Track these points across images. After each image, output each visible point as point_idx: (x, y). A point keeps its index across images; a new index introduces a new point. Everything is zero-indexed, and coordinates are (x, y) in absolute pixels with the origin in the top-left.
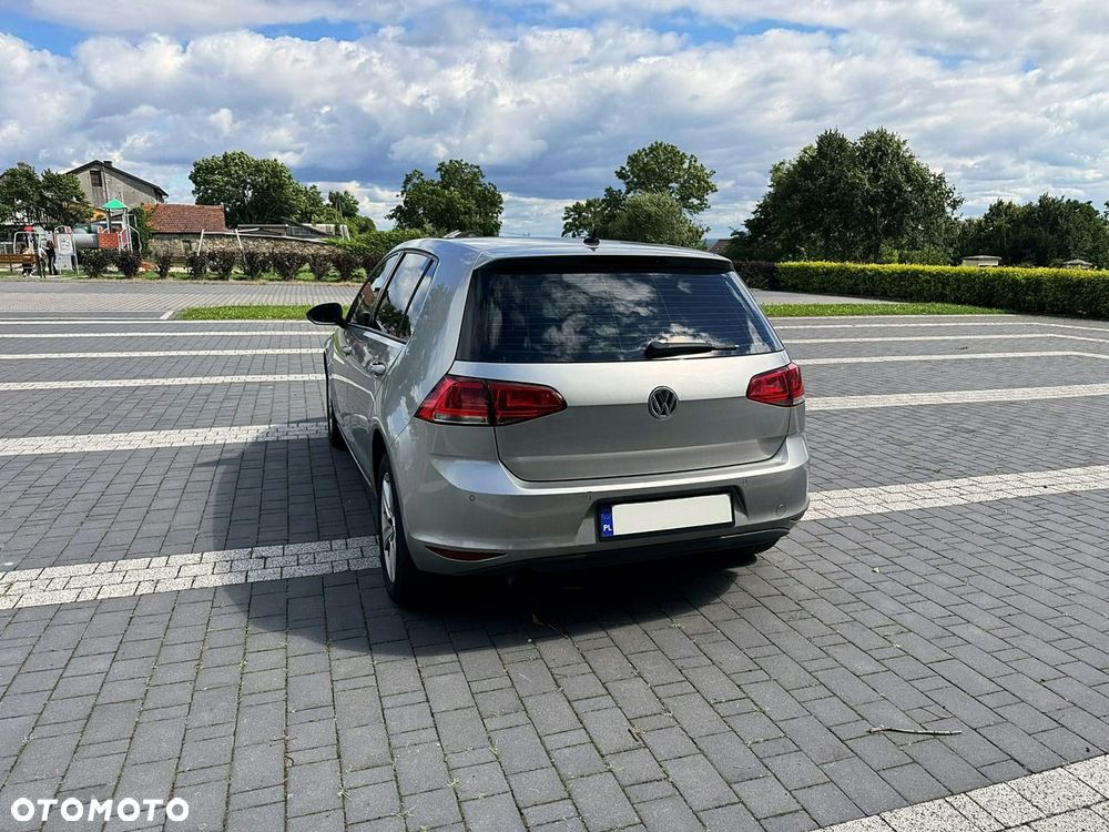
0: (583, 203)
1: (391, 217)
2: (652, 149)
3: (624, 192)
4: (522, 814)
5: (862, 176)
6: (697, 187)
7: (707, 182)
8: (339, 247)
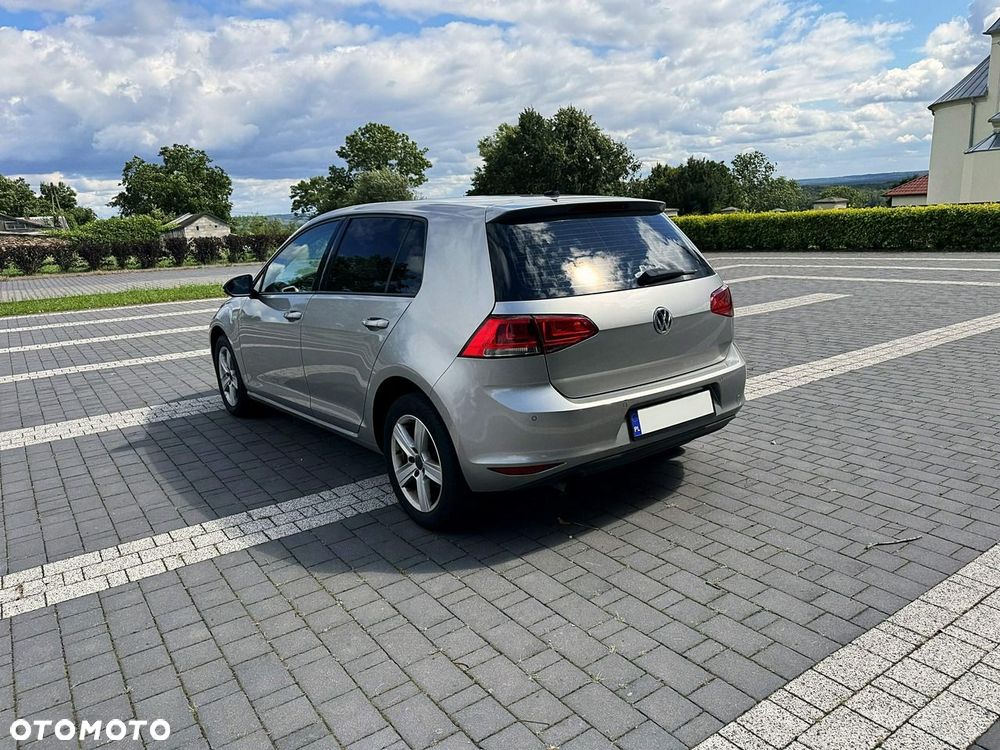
0: (308, 181)
1: (114, 204)
2: (367, 130)
3: (347, 170)
4: (686, 658)
5: (560, 148)
6: (415, 164)
7: (422, 159)
8: (64, 238)
